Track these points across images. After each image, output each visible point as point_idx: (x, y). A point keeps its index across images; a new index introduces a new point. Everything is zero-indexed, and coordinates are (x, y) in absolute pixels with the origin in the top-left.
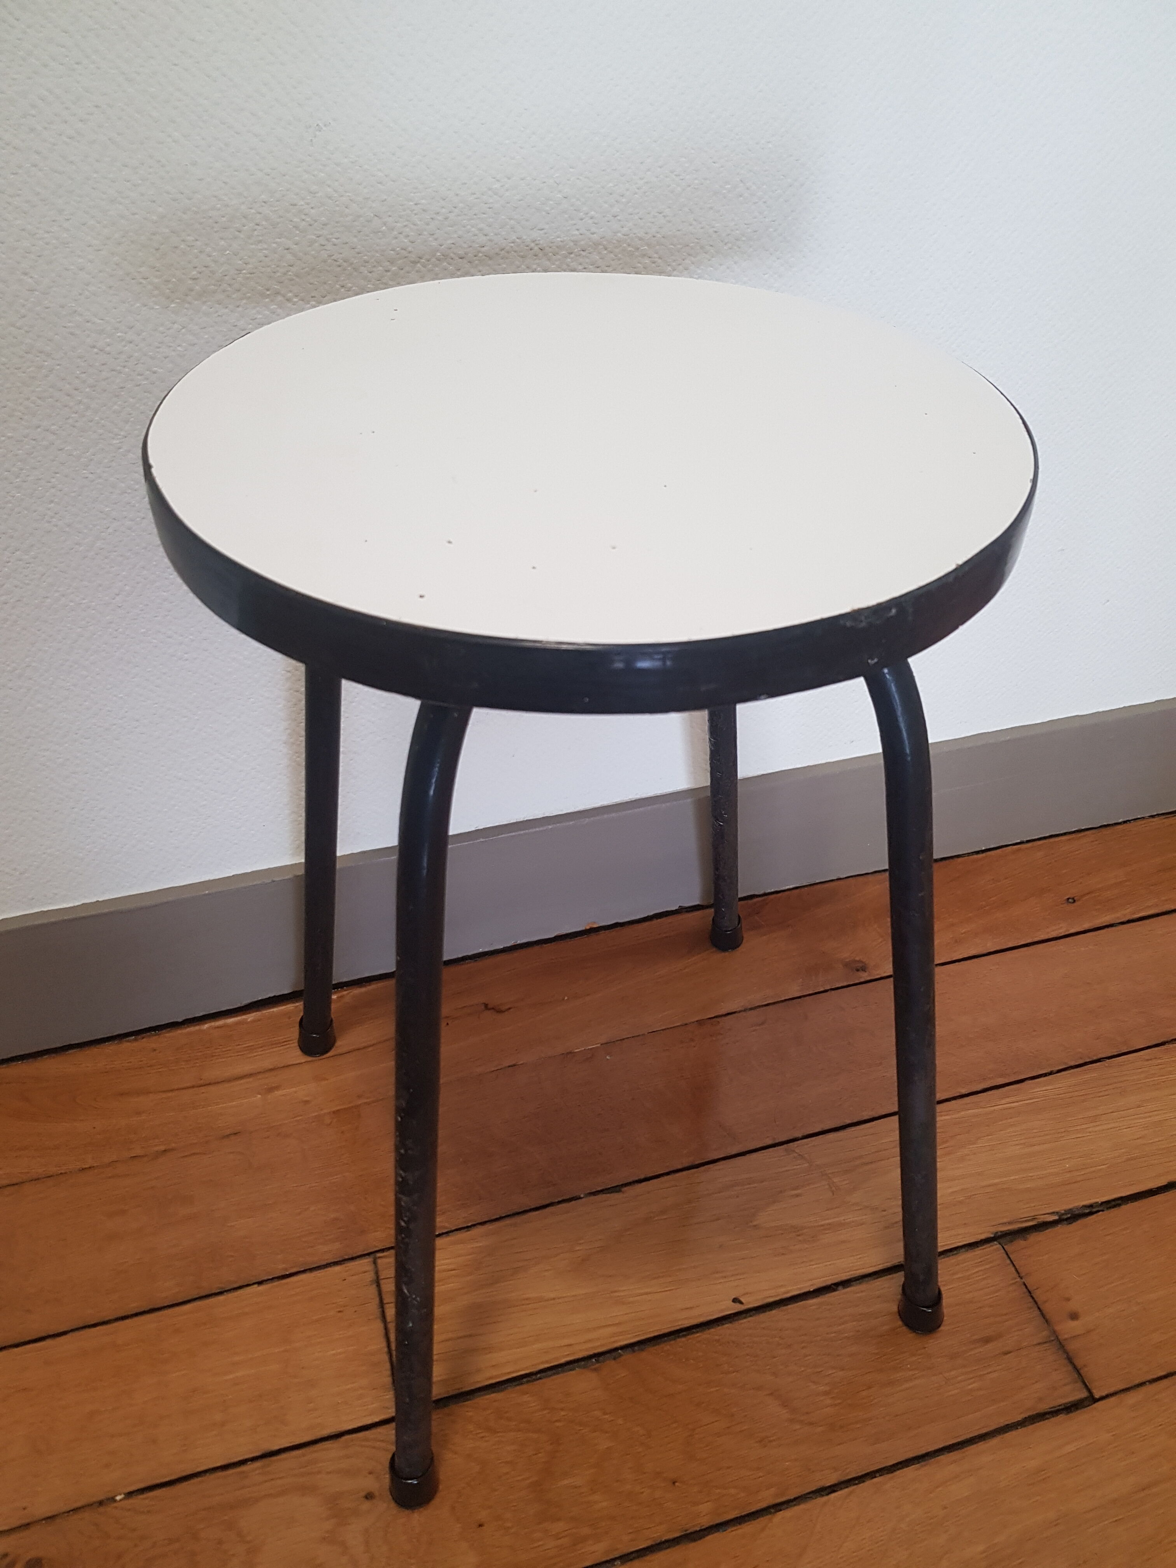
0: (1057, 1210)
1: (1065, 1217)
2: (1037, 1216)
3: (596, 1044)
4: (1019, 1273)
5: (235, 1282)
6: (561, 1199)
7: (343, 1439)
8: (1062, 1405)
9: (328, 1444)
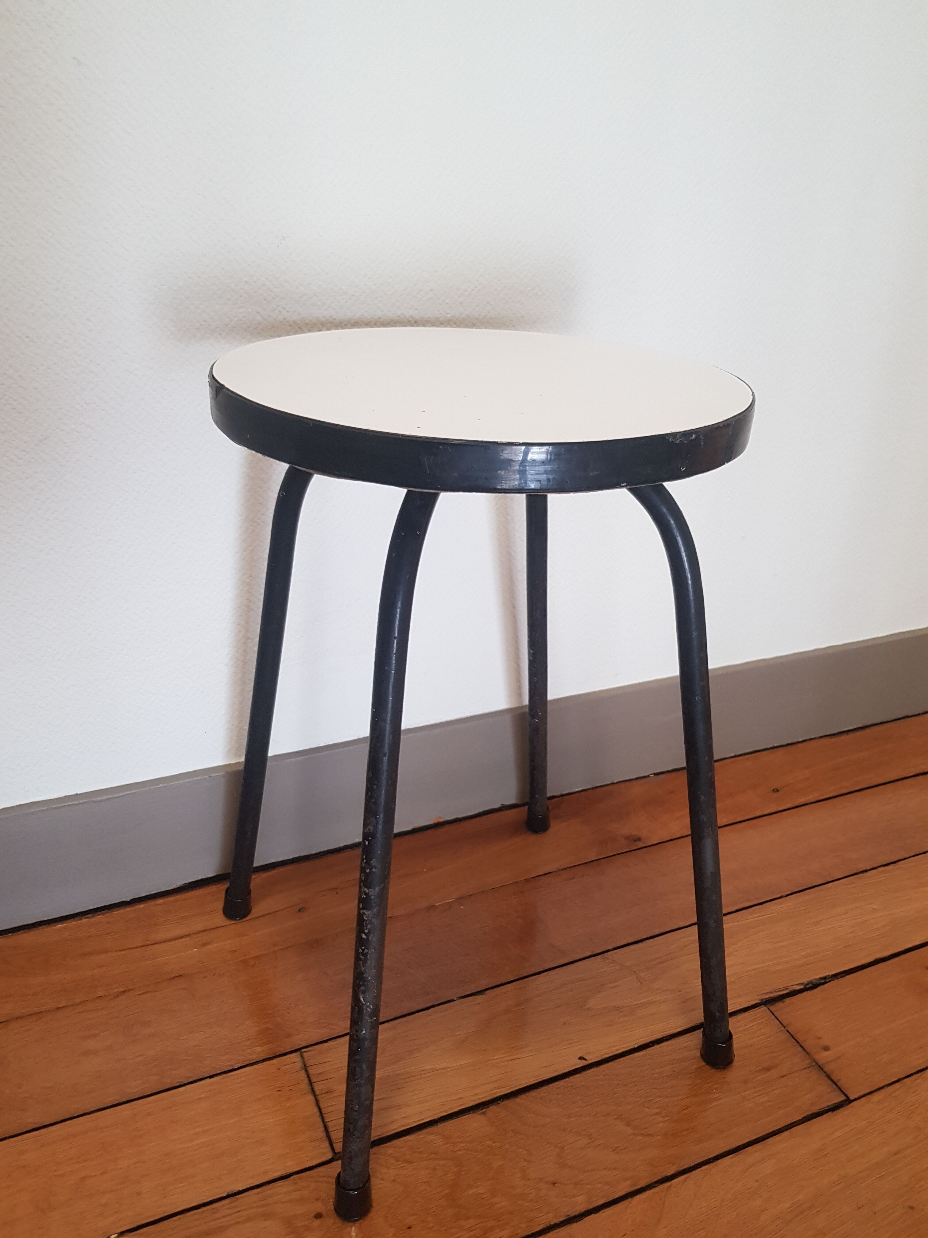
0: (802, 982)
1: (808, 986)
2: (787, 987)
3: (451, 900)
4: (782, 1024)
5: (191, 1077)
6: (439, 1002)
7: (292, 1178)
8: (828, 1106)
9: (281, 1183)
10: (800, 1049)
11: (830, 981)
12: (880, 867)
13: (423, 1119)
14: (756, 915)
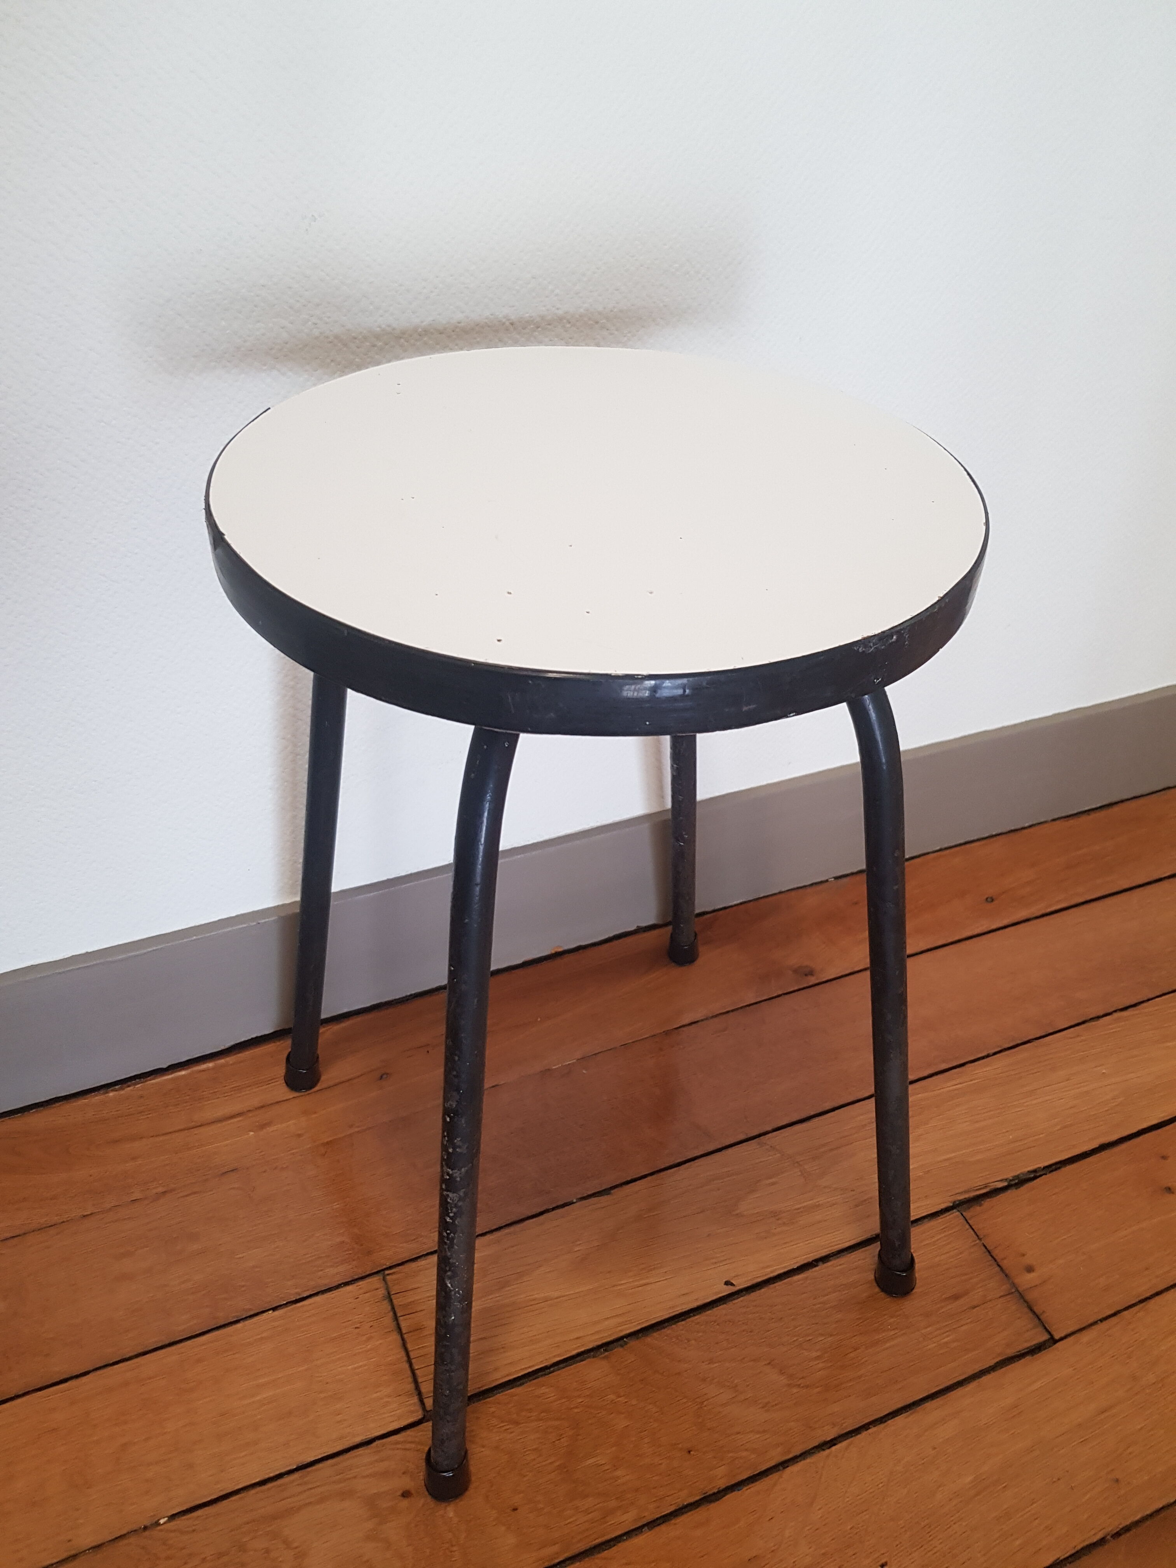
0: (1005, 1177)
1: (1013, 1183)
2: (988, 1184)
3: (572, 1060)
4: (977, 1236)
5: (250, 1310)
6: (554, 1206)
7: (374, 1444)
8: (1027, 1348)
9: (361, 1451)
10: (997, 1268)
11: (1041, 1176)
12: (1115, 1011)
13: (533, 1366)
14: (954, 1082)
